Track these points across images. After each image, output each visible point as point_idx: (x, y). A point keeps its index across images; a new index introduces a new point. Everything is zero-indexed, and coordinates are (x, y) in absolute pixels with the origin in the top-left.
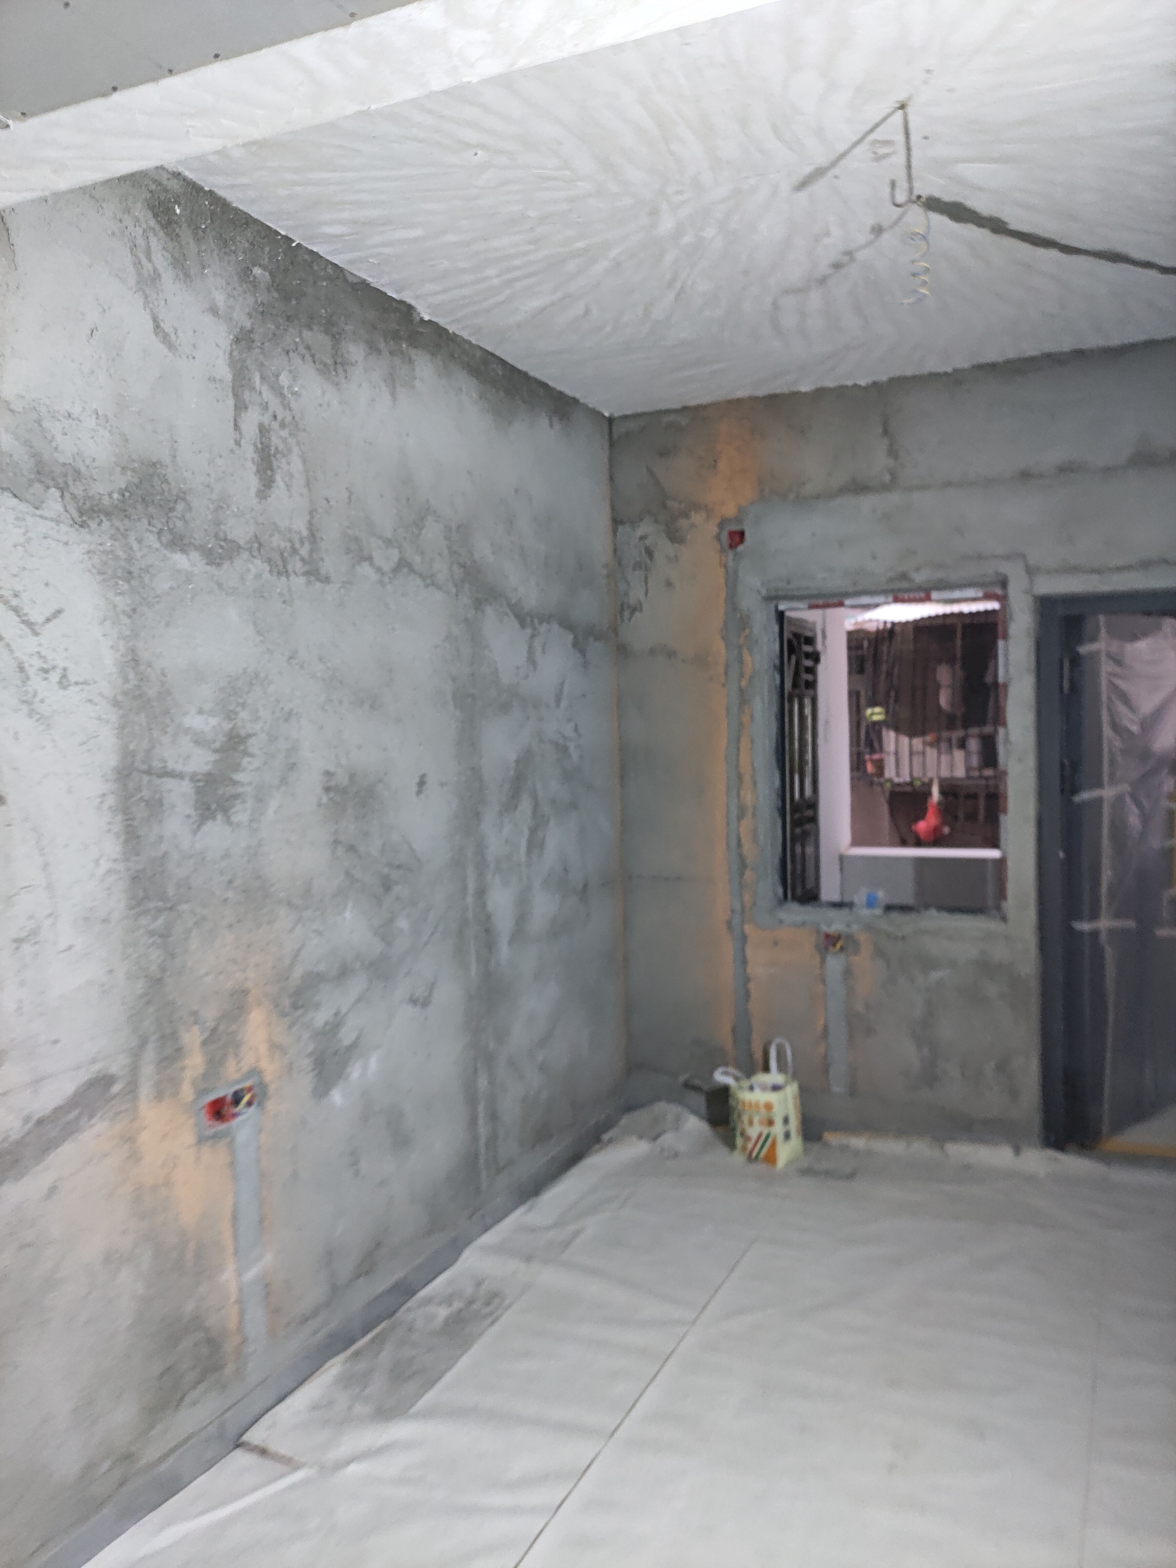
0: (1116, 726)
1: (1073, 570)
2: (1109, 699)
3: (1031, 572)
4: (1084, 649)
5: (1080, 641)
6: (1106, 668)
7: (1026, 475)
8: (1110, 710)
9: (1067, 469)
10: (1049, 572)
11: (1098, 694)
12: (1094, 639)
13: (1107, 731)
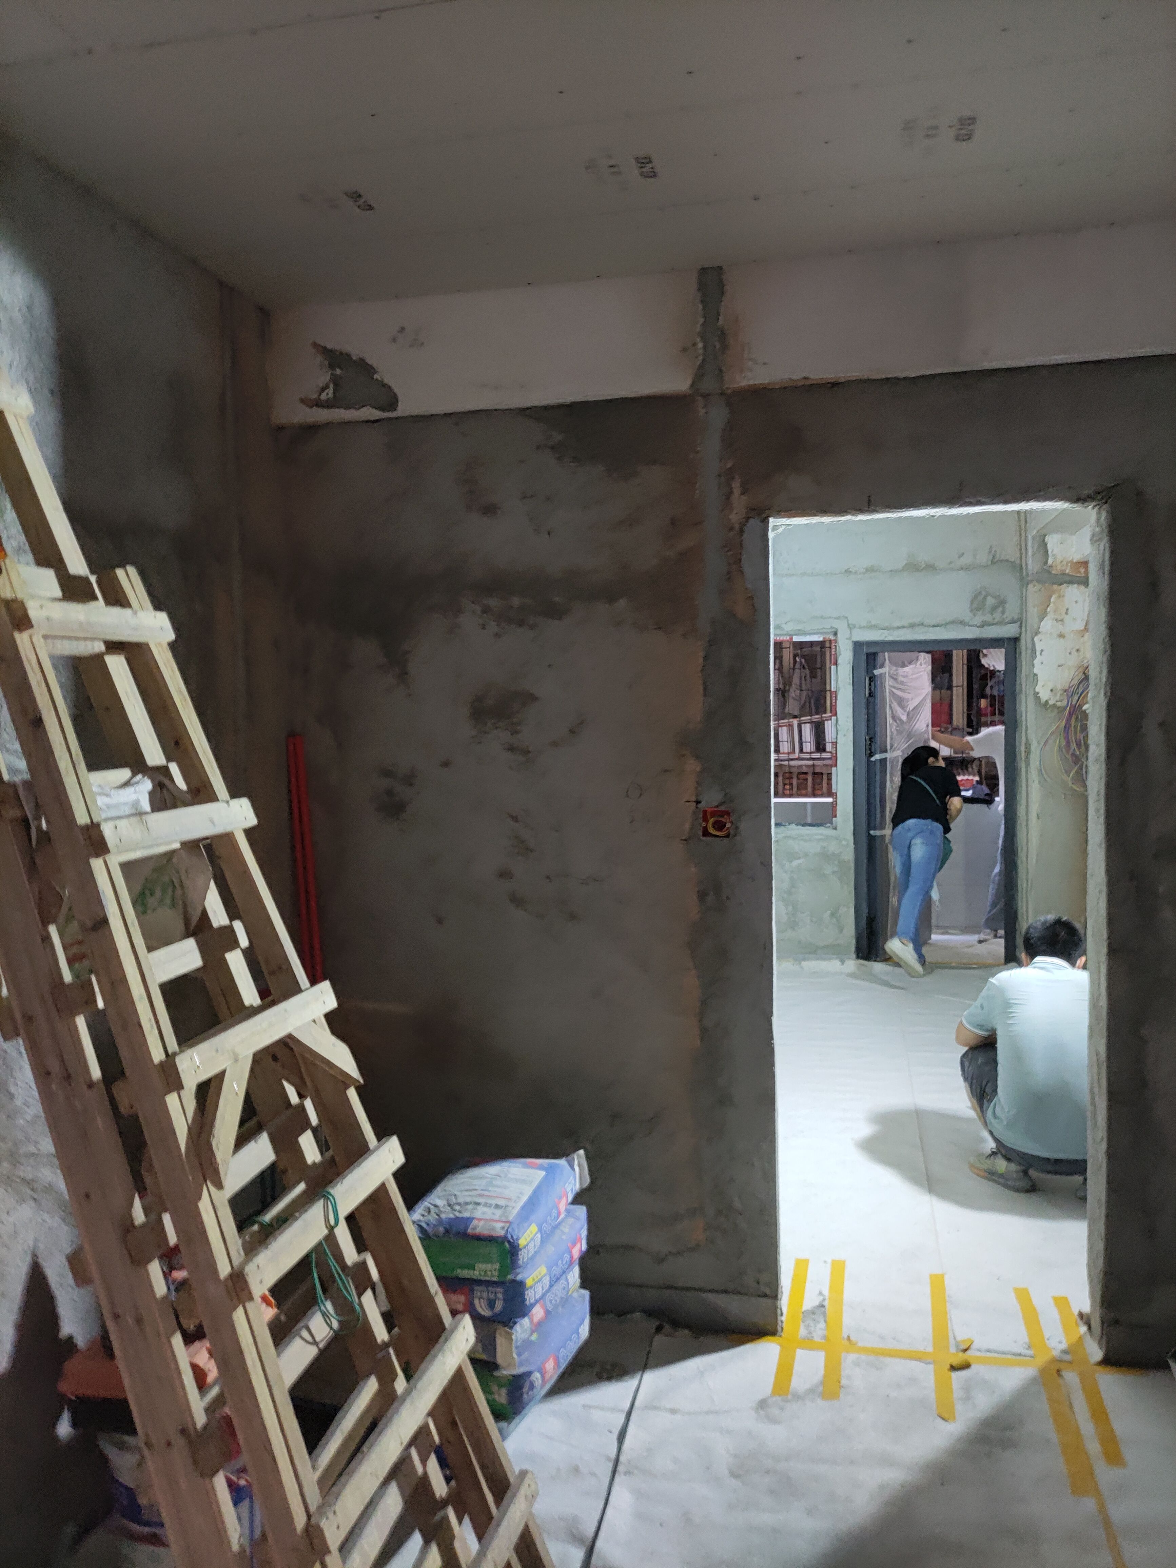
0: (894, 718)
1: (872, 627)
2: (890, 701)
3: (851, 627)
4: (876, 672)
5: (875, 668)
6: (888, 683)
7: (848, 572)
8: (891, 707)
9: (870, 570)
10: (860, 628)
11: (884, 698)
12: (882, 666)
13: (889, 720)
